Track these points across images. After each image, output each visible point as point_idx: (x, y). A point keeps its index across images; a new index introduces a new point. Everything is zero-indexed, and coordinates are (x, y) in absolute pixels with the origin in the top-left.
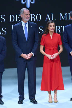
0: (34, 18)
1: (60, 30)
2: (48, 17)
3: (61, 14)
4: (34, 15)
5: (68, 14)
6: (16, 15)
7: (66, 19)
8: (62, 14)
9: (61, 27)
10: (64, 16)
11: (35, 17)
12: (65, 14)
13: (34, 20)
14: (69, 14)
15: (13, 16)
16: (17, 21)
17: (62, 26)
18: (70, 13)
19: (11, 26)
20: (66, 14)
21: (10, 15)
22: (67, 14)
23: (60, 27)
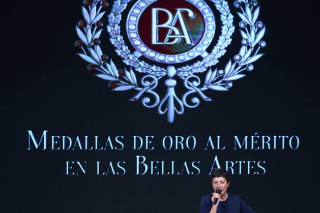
0: (182, 145)
1: (232, 170)
2: (210, 143)
3: (236, 137)
4: (183, 138)
5: (251, 138)
6: (147, 137)
7: (246, 148)
8: (238, 138)
9: (235, 163)
10: (242, 141)
11: (184, 142)
12: (244, 137)
13: (183, 148)
14: (253, 137)
15: (139, 139)
16: (147, 148)
17: (237, 162)
18: (254, 135)
19: (136, 158)
20: (246, 137)
21: (135, 137)
22: (248, 138)
23: (233, 164)
